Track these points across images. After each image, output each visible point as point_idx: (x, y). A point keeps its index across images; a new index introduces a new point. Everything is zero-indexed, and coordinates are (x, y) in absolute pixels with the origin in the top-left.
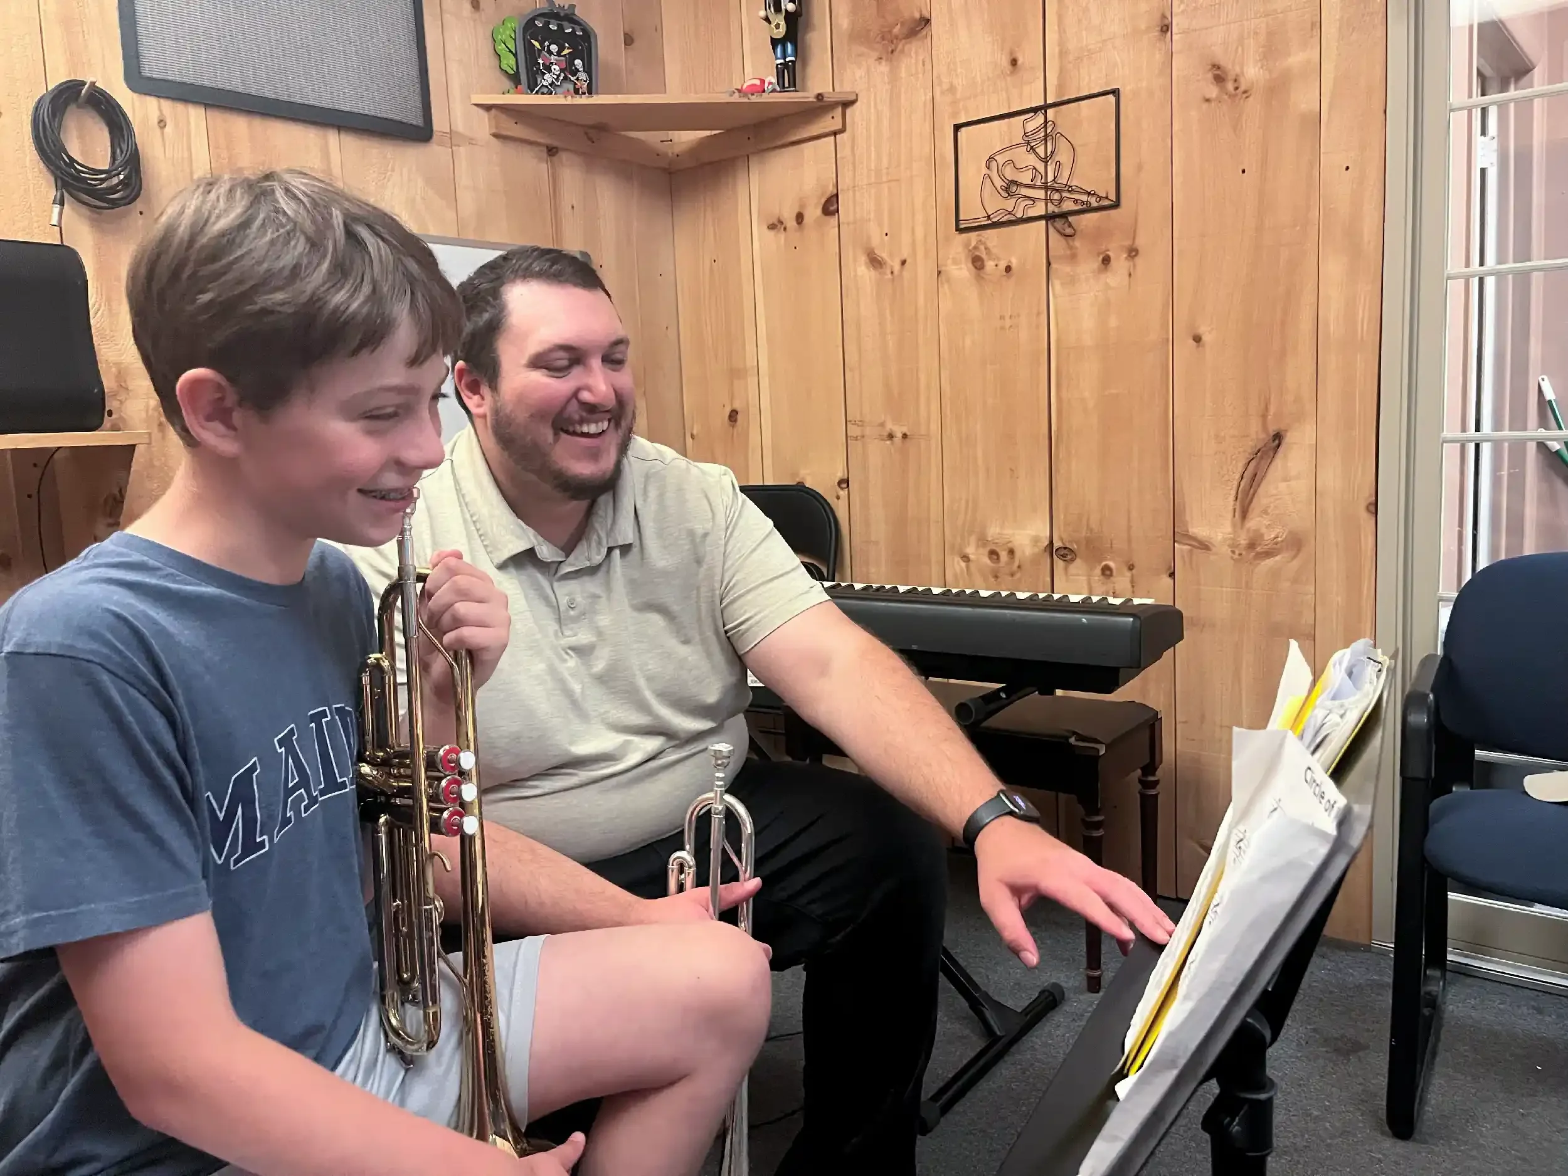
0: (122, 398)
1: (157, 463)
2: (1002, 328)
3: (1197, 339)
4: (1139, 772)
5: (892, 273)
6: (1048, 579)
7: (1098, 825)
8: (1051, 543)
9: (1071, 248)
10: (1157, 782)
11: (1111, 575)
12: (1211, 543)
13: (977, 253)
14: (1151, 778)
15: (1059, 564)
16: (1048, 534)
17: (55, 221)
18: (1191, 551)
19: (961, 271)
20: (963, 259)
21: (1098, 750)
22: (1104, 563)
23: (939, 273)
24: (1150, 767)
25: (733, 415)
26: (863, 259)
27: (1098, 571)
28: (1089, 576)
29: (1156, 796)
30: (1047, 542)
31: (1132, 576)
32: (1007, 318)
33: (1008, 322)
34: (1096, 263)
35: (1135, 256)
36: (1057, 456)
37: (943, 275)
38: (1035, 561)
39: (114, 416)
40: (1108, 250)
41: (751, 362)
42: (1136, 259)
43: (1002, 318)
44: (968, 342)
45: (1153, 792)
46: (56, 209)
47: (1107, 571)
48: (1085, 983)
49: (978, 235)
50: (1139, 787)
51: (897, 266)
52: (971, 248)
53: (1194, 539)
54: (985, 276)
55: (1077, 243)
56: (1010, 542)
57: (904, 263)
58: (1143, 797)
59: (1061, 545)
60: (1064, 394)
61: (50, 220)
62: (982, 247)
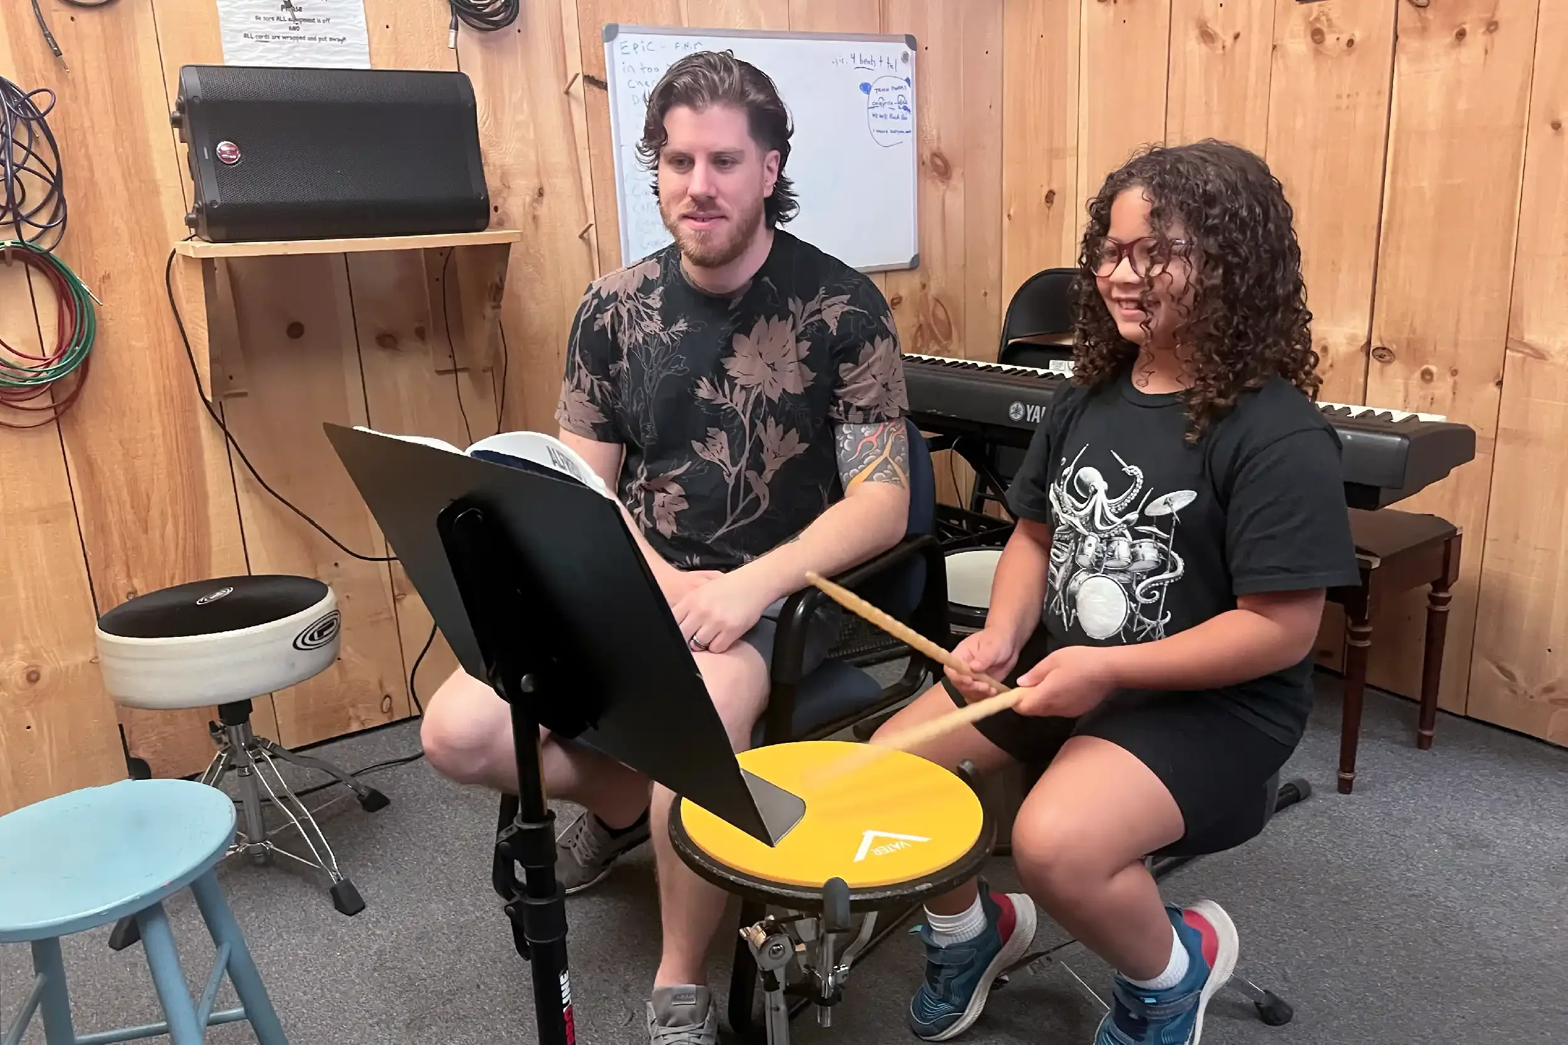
0: (505, 195)
1: (532, 251)
2: (1338, 108)
3: (1556, 126)
4: (1429, 587)
5: (1224, 47)
6: (1362, 380)
7: (1364, 636)
8: (1369, 342)
9: (1423, 20)
10: (1449, 599)
11: (1431, 380)
12: (1548, 352)
13: (1318, 25)
14: (1442, 595)
15: (1375, 364)
16: (1366, 333)
17: (452, 45)
18: (1524, 360)
19: (1298, 45)
20: (1302, 33)
21: (1370, 563)
22: (1425, 367)
23: (1274, 47)
24: (1442, 584)
25: (1050, 196)
26: (1194, 33)
27: (1417, 374)
28: (1407, 379)
29: (1446, 613)
30: (1364, 341)
31: (1455, 383)
32: (1345, 97)
33: (1345, 102)
34: (1450, 38)
35: (1496, 29)
36: (1385, 251)
37: (1278, 53)
38: (1350, 359)
39: (499, 211)
40: (1464, 24)
41: (1071, 143)
42: (1494, 34)
43: (1339, 97)
44: (1299, 123)
45: (1441, 608)
46: (453, 33)
47: (1427, 376)
48: (1336, 784)
49: (1320, 6)
50: (1429, 602)
51: (1229, 41)
52: (1311, 19)
53: (1526, 345)
54: (1325, 52)
55: (1430, 14)
56: (1324, 339)
57: (1237, 36)
58: (1431, 613)
59: (1379, 344)
60: (1400, 184)
61: (448, 44)
62: (1323, 18)
